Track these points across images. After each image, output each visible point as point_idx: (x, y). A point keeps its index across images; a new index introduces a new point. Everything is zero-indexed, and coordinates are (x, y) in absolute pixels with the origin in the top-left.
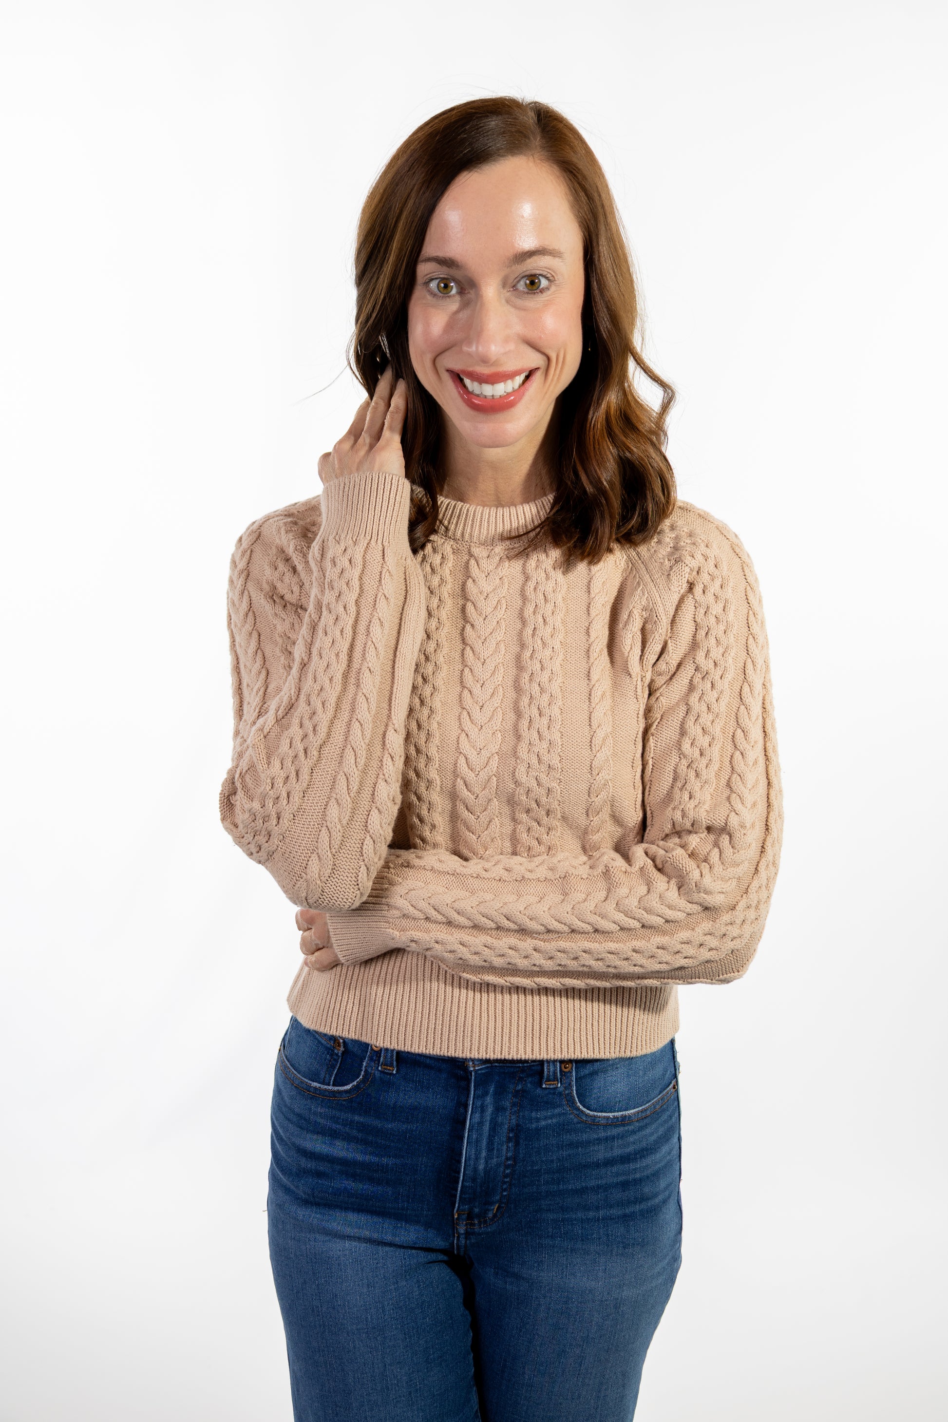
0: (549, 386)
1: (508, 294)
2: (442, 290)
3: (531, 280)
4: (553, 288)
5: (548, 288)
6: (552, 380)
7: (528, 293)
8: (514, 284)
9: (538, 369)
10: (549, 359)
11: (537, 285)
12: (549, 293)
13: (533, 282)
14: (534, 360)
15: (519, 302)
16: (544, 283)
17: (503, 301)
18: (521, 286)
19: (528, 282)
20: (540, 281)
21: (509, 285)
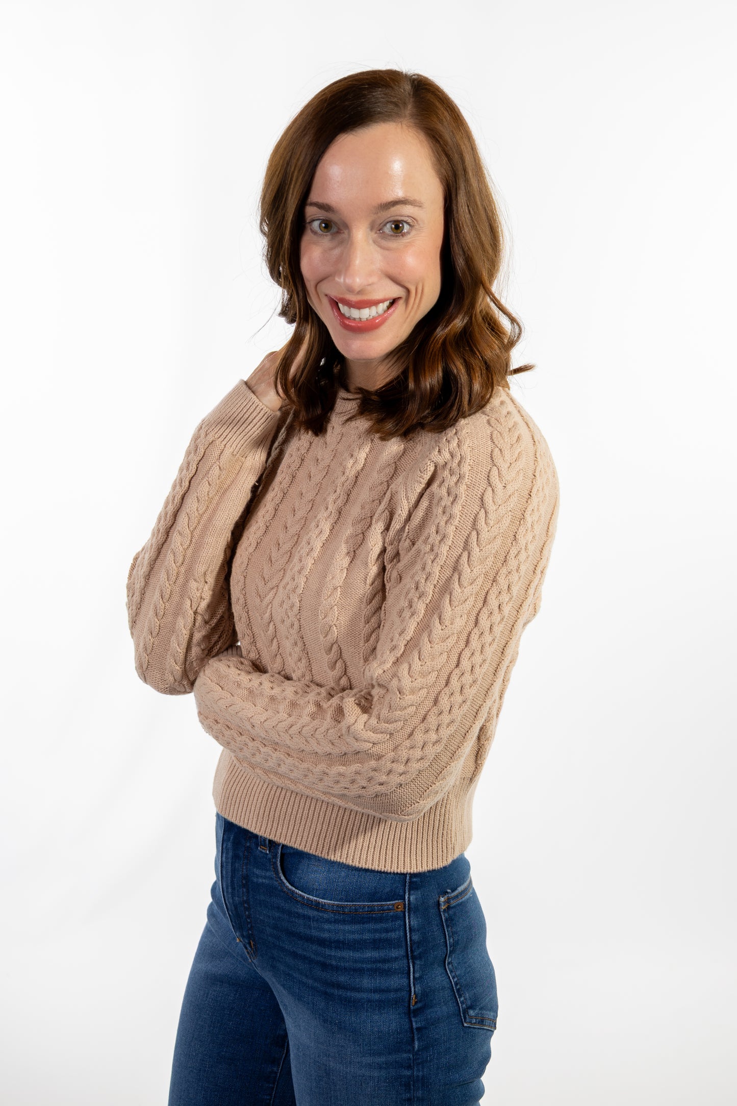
0: (410, 312)
1: (376, 235)
2: (323, 229)
3: (395, 224)
4: (413, 233)
5: (408, 233)
6: (412, 308)
7: (391, 235)
8: (380, 227)
9: (399, 298)
10: (408, 291)
11: (401, 229)
12: (409, 236)
13: (397, 226)
14: (395, 291)
15: (384, 243)
16: (406, 228)
17: (371, 242)
18: (388, 229)
19: (393, 226)
20: (403, 226)
21: (377, 228)
